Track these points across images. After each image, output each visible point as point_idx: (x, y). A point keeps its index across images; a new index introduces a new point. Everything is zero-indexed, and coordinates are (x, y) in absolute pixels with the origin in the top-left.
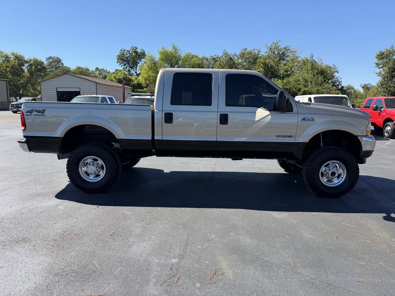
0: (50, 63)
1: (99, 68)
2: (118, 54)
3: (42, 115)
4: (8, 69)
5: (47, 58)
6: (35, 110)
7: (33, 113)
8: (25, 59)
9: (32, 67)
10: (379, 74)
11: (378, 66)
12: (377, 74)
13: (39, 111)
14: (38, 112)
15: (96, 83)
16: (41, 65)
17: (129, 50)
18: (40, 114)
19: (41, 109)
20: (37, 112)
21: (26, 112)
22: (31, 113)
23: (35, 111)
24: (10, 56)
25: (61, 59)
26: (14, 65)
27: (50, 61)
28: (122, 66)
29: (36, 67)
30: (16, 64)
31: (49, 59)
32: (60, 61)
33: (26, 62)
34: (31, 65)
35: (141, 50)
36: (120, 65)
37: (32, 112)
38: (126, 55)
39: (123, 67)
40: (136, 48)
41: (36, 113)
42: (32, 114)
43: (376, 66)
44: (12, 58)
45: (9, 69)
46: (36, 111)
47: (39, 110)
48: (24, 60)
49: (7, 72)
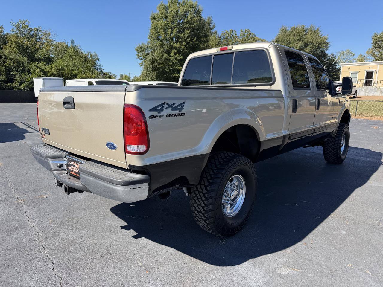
3: (179, 115)
6: (167, 104)
7: (165, 112)
10: (142, 65)
11: (139, 57)
12: (139, 64)
13: (174, 106)
14: (173, 109)
18: (176, 112)
19: (178, 103)
20: (170, 108)
21: (151, 110)
22: (160, 111)
23: (167, 106)
37: (162, 109)
41: (169, 111)
42: (162, 113)
43: (137, 57)
46: (169, 106)
47: (174, 104)
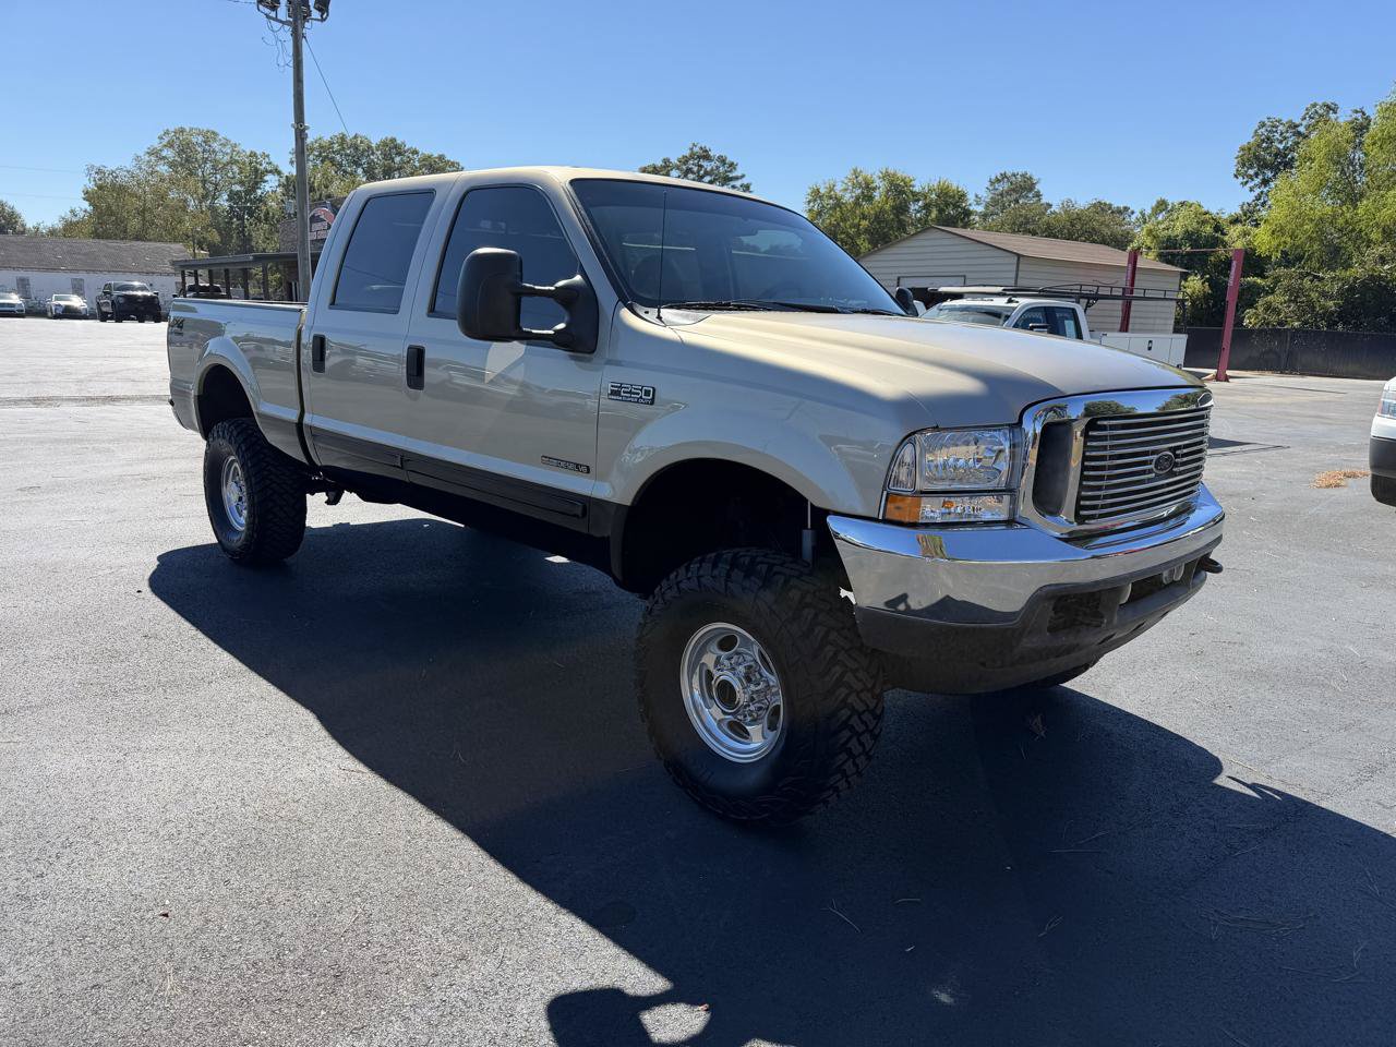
0: (1001, 195)
1: (1170, 202)
2: (1247, 138)
4: (865, 223)
5: (993, 178)
8: (914, 189)
9: (929, 213)
15: (1019, 256)
16: (956, 206)
17: (1297, 121)
24: (878, 183)
25: (1035, 178)
26: (882, 211)
27: (1002, 187)
28: (1251, 190)
29: (941, 211)
30: (887, 207)
31: (998, 181)
32: (1031, 187)
33: (916, 197)
34: (927, 207)
35: (1355, 115)
36: (1247, 182)
38: (1281, 142)
39: (1258, 191)
40: (1328, 107)
44: (881, 186)
45: (867, 223)
48: (912, 192)
49: (859, 234)
